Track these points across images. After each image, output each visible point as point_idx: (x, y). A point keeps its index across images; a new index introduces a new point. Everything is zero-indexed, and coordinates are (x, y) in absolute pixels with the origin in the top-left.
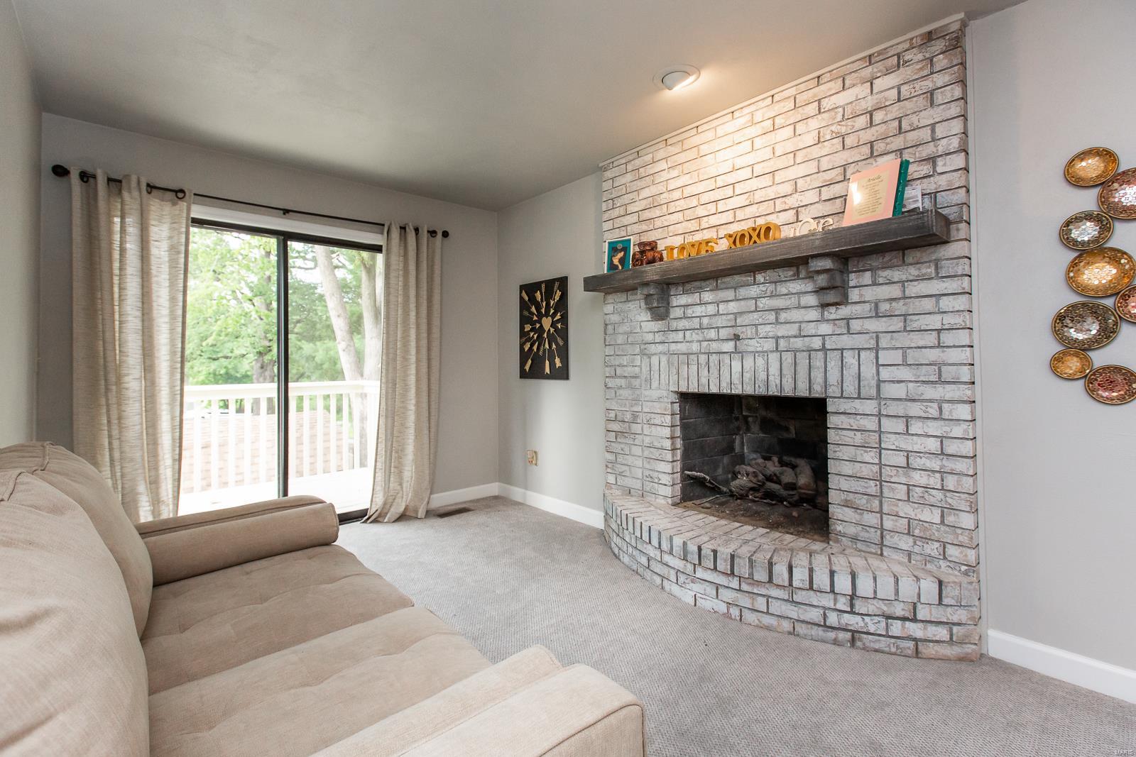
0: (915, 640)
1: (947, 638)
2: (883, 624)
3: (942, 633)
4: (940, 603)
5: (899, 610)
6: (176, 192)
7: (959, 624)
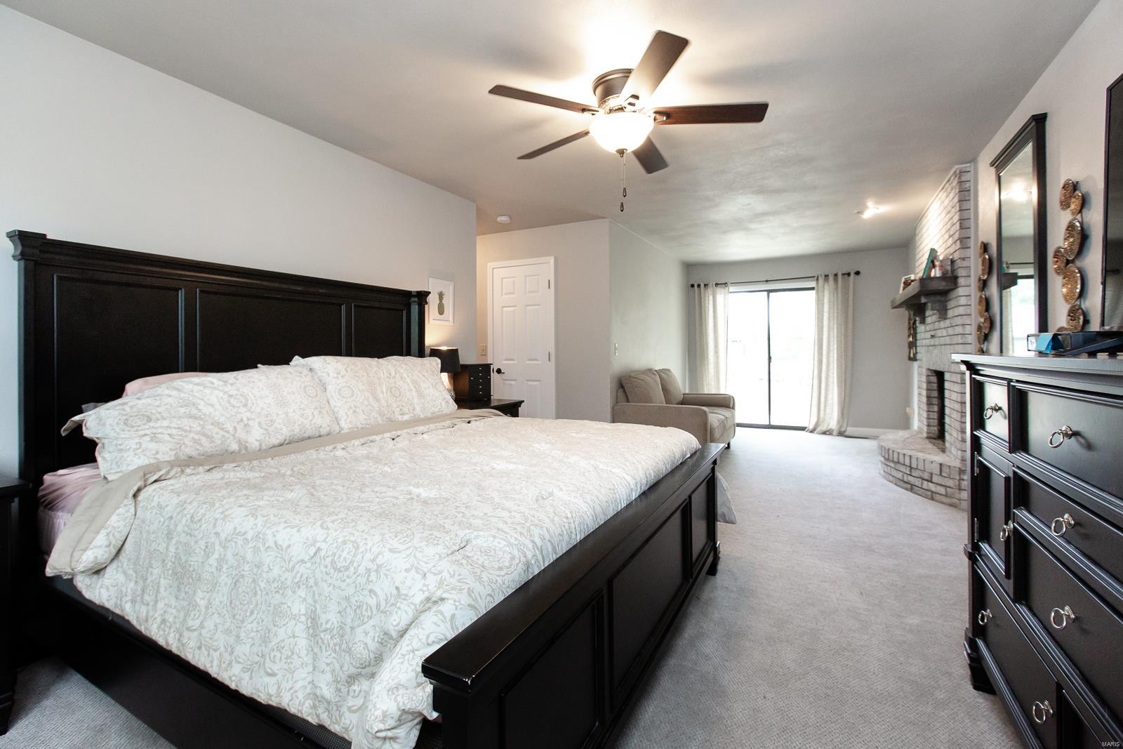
0: (932, 492)
1: (944, 493)
2: (920, 482)
3: (942, 490)
4: (941, 474)
5: (926, 476)
6: (725, 284)
7: (949, 487)
